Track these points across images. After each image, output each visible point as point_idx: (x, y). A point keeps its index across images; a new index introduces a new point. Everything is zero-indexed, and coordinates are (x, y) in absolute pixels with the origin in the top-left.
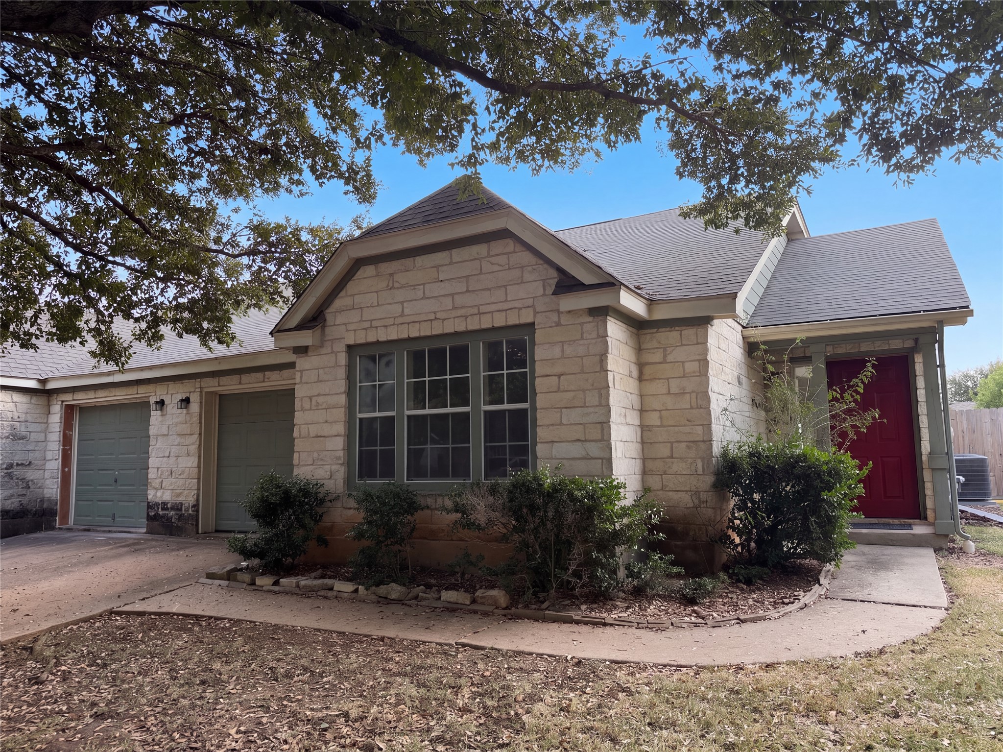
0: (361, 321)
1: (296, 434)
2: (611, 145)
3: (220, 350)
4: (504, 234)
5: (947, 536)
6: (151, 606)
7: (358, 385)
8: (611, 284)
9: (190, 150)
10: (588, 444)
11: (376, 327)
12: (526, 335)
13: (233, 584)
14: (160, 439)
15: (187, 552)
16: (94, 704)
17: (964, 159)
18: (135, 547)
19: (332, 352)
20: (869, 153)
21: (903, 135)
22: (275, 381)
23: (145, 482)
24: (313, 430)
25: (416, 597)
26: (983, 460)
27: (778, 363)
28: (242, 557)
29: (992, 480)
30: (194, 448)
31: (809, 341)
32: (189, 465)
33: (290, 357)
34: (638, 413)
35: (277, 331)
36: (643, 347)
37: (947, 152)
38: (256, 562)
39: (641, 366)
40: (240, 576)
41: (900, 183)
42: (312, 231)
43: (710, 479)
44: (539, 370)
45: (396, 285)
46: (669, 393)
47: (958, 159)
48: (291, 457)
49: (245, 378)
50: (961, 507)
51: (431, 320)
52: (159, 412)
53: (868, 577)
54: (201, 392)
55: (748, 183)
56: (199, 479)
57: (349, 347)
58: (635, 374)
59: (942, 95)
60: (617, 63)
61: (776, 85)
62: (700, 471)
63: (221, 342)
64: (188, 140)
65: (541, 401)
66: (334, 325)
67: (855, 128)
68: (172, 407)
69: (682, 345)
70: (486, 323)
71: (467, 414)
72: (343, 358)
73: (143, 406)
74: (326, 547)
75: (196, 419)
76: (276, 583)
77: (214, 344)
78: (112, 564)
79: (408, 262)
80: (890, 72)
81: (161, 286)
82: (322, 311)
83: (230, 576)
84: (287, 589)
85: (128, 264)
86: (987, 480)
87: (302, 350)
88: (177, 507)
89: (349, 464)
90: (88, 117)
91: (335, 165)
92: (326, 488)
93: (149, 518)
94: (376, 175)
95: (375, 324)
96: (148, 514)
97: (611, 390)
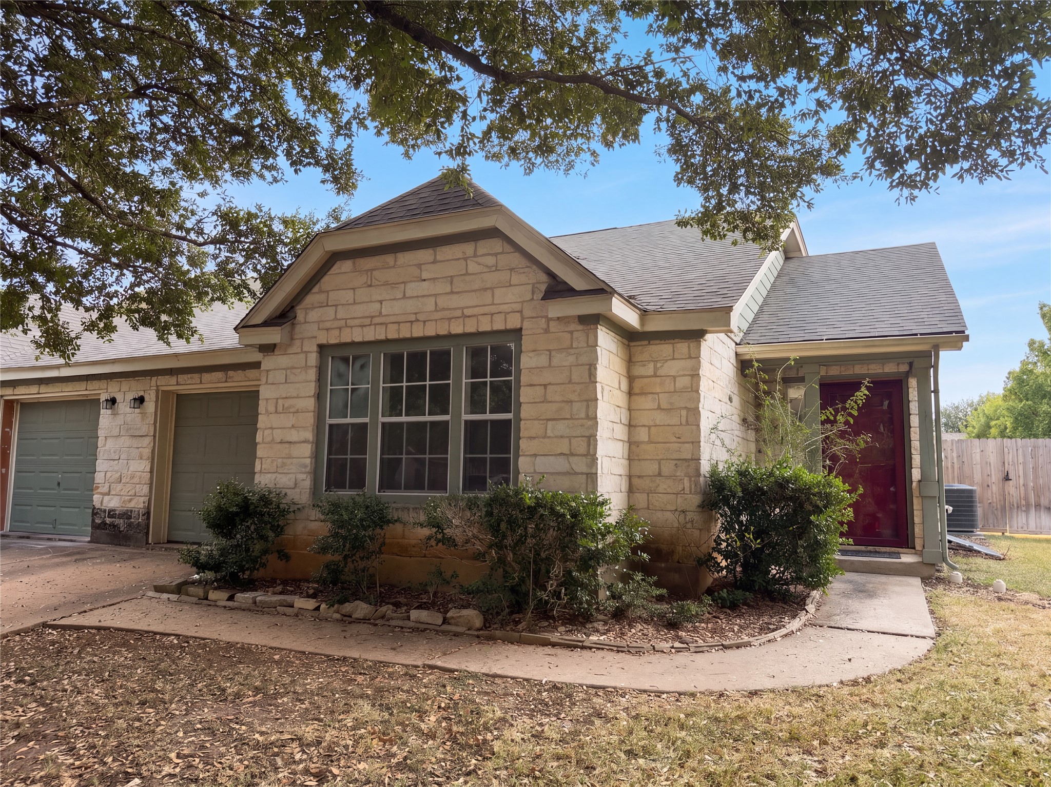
0: (336, 319)
1: (259, 438)
2: (609, 145)
3: (178, 346)
4: (493, 233)
5: (934, 565)
6: (90, 620)
7: (329, 387)
8: (603, 291)
9: (153, 125)
10: (571, 459)
11: (352, 327)
12: (510, 342)
13: (184, 597)
14: (109, 441)
15: (133, 563)
16: (18, 725)
17: (967, 178)
18: (78, 556)
19: (302, 352)
20: (871, 166)
21: (908, 149)
22: (238, 382)
23: (90, 487)
24: (278, 435)
25: (383, 617)
26: (971, 491)
27: (771, 382)
28: (195, 569)
29: (979, 511)
30: (147, 452)
31: (802, 362)
32: (141, 469)
33: (256, 356)
34: (627, 428)
35: (242, 327)
36: (634, 360)
37: (951, 170)
38: (209, 575)
39: (631, 379)
40: (192, 589)
41: (903, 200)
42: (285, 222)
43: (696, 500)
44: (524, 379)
45: (375, 282)
46: (659, 408)
47: (961, 177)
48: (253, 465)
49: (206, 377)
50: (949, 537)
51: (411, 322)
52: (109, 412)
53: (854, 604)
54: (157, 391)
55: (748, 193)
56: (151, 484)
57: (322, 348)
58: (624, 386)
59: (948, 109)
60: (618, 58)
61: (782, 91)
62: (687, 490)
63: (180, 336)
64: (151, 114)
65: (526, 412)
66: (305, 322)
67: (858, 140)
68: (124, 407)
69: (674, 359)
70: (470, 328)
71: (447, 422)
72: (313, 359)
73: (92, 404)
74: (287, 561)
75: (151, 420)
76: (231, 598)
77: (173, 338)
78: (50, 574)
79: (389, 259)
80: (896, 84)
81: (116, 273)
82: (293, 307)
83: (180, 589)
84: (243, 606)
85: (80, 246)
86: (976, 511)
87: (268, 349)
88: (126, 515)
89: (315, 473)
90: (40, 82)
91: (313, 150)
92: (289, 497)
93: (95, 527)
94: (357, 165)
95: (350, 322)
96: (93, 521)
97: (600, 403)
